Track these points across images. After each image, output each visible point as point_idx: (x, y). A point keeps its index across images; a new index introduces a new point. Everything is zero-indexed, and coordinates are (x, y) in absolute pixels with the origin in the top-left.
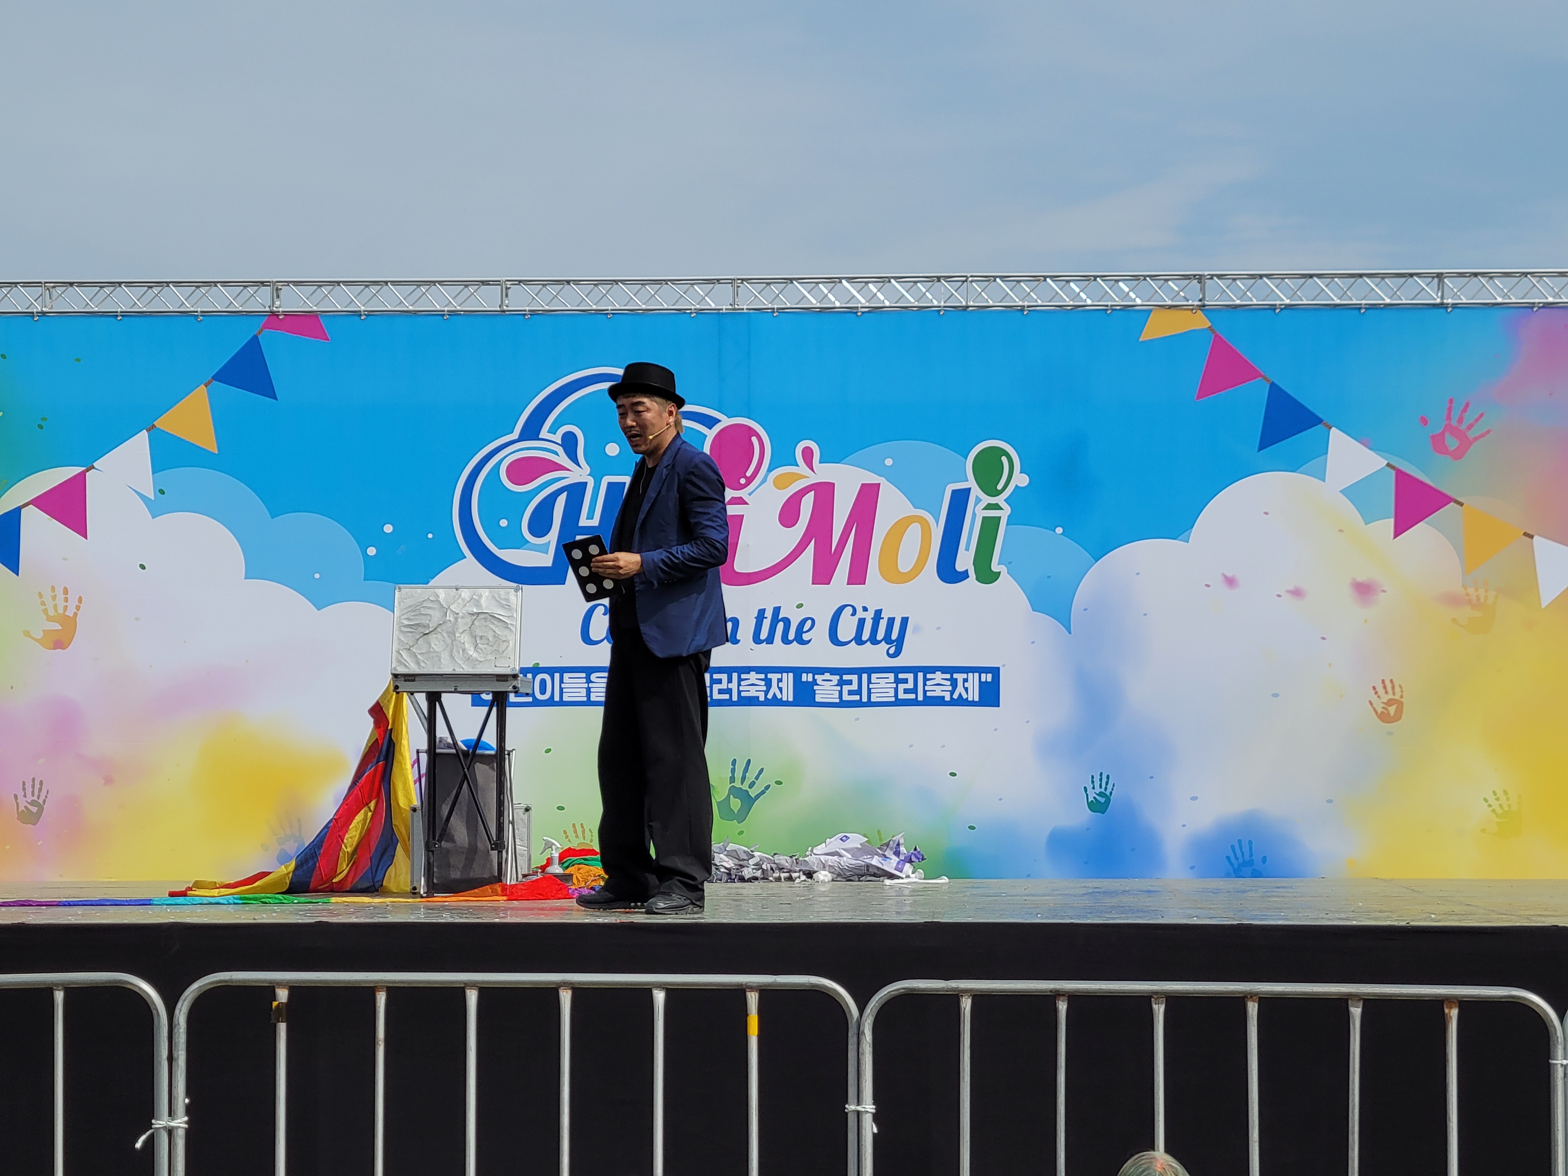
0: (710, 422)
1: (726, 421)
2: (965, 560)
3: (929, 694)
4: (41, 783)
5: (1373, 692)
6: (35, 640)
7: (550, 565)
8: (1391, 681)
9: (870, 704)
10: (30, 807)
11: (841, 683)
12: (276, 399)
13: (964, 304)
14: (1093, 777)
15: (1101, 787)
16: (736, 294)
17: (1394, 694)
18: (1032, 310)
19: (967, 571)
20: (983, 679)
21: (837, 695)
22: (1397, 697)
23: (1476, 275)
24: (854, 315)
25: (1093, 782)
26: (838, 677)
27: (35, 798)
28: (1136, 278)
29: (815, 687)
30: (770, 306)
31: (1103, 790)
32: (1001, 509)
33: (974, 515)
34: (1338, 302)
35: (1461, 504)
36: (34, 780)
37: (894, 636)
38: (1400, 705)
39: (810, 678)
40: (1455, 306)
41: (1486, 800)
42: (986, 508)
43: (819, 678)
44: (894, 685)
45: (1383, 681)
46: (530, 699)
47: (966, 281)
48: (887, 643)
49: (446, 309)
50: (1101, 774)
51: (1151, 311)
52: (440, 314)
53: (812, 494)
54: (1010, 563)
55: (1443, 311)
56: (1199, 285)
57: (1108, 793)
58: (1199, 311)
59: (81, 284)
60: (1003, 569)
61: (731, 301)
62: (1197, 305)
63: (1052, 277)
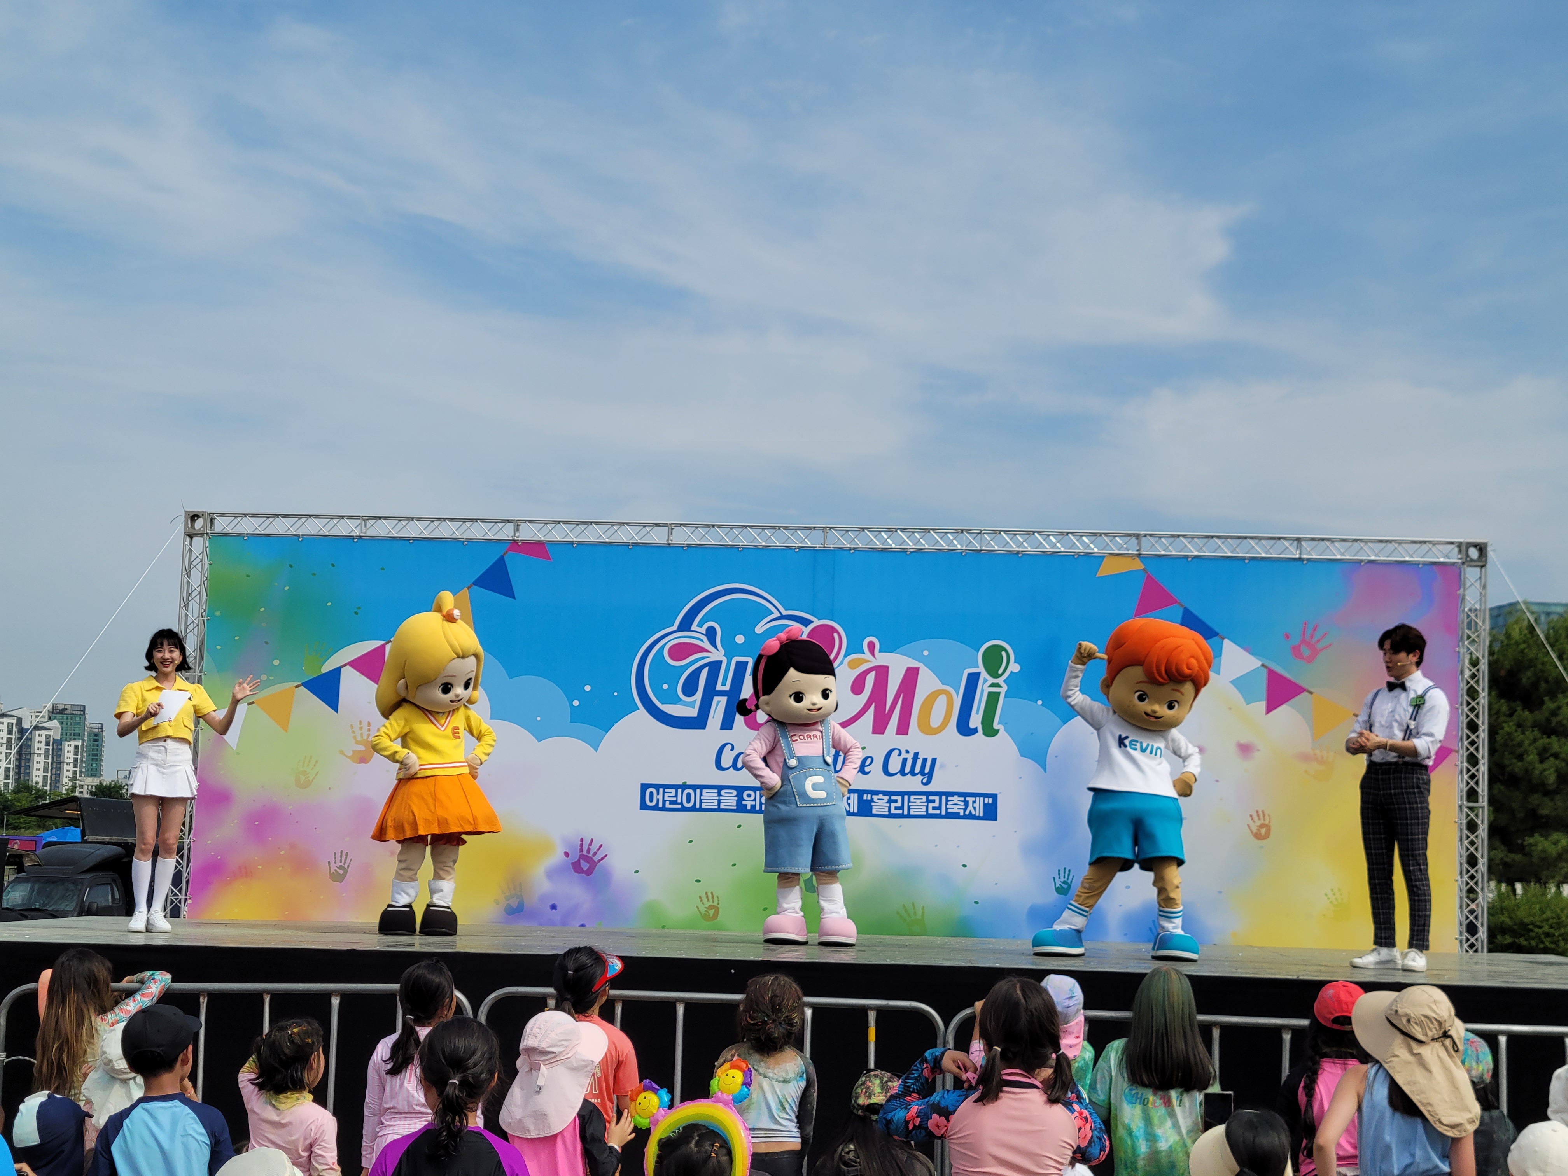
0: (806, 622)
1: (816, 622)
2: (976, 721)
3: (949, 811)
4: (347, 854)
5: (1250, 818)
6: (346, 756)
7: (695, 715)
8: (1263, 812)
9: (909, 816)
10: (338, 870)
11: (890, 801)
12: (515, 598)
13: (979, 548)
14: (1059, 871)
15: (1064, 877)
16: (826, 537)
17: (1264, 820)
18: (1024, 554)
19: (977, 728)
20: (986, 801)
21: (887, 809)
22: (1267, 822)
23: (1323, 540)
24: (904, 554)
25: (1059, 874)
26: (887, 797)
27: (342, 864)
28: (1095, 534)
29: (873, 804)
30: (848, 546)
31: (1066, 879)
32: (1000, 686)
33: (983, 691)
34: (1230, 554)
35: (1311, 693)
36: (342, 852)
37: (927, 770)
38: (1269, 828)
39: (869, 797)
40: (1308, 560)
41: (1326, 895)
42: (990, 686)
43: (875, 797)
44: (926, 804)
45: (1257, 812)
46: (679, 806)
47: (980, 533)
48: (922, 775)
49: (631, 541)
50: (1065, 869)
51: (1104, 557)
52: (626, 545)
53: (873, 674)
54: (1006, 723)
55: (1300, 563)
56: (1136, 541)
57: (1069, 881)
58: (1137, 559)
59: (386, 518)
60: (1001, 727)
61: (822, 542)
62: (1136, 554)
63: (1038, 532)
